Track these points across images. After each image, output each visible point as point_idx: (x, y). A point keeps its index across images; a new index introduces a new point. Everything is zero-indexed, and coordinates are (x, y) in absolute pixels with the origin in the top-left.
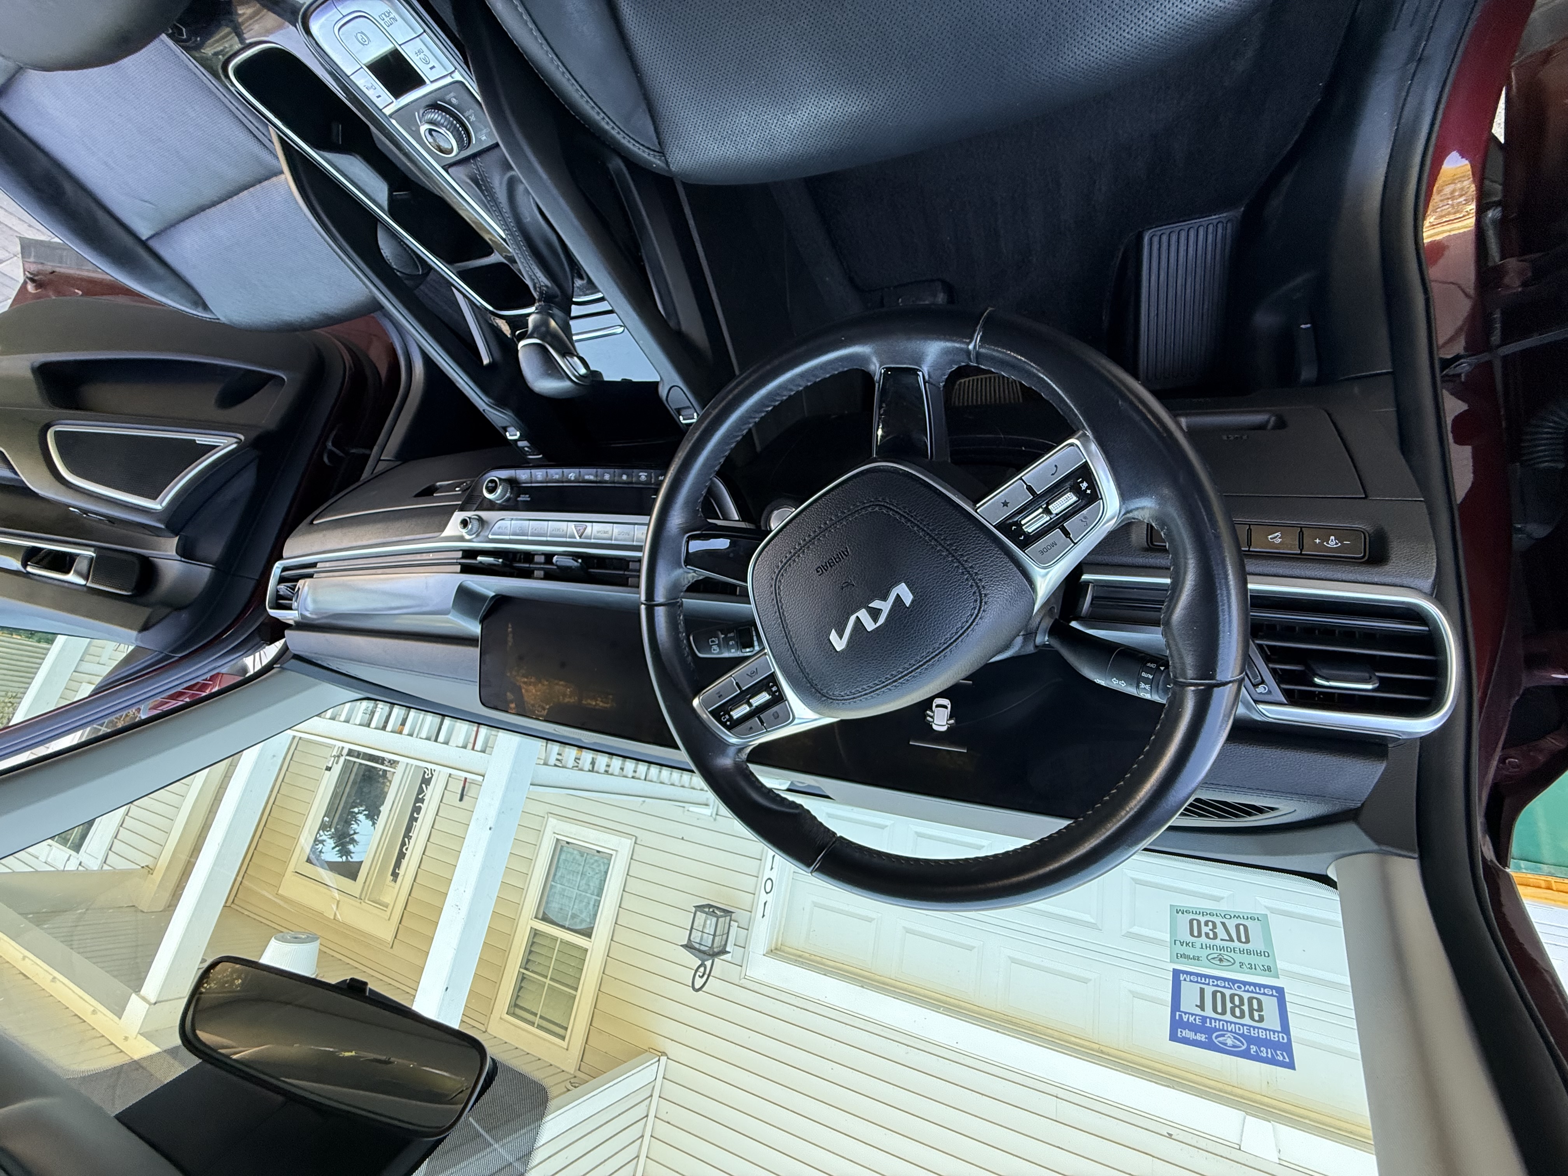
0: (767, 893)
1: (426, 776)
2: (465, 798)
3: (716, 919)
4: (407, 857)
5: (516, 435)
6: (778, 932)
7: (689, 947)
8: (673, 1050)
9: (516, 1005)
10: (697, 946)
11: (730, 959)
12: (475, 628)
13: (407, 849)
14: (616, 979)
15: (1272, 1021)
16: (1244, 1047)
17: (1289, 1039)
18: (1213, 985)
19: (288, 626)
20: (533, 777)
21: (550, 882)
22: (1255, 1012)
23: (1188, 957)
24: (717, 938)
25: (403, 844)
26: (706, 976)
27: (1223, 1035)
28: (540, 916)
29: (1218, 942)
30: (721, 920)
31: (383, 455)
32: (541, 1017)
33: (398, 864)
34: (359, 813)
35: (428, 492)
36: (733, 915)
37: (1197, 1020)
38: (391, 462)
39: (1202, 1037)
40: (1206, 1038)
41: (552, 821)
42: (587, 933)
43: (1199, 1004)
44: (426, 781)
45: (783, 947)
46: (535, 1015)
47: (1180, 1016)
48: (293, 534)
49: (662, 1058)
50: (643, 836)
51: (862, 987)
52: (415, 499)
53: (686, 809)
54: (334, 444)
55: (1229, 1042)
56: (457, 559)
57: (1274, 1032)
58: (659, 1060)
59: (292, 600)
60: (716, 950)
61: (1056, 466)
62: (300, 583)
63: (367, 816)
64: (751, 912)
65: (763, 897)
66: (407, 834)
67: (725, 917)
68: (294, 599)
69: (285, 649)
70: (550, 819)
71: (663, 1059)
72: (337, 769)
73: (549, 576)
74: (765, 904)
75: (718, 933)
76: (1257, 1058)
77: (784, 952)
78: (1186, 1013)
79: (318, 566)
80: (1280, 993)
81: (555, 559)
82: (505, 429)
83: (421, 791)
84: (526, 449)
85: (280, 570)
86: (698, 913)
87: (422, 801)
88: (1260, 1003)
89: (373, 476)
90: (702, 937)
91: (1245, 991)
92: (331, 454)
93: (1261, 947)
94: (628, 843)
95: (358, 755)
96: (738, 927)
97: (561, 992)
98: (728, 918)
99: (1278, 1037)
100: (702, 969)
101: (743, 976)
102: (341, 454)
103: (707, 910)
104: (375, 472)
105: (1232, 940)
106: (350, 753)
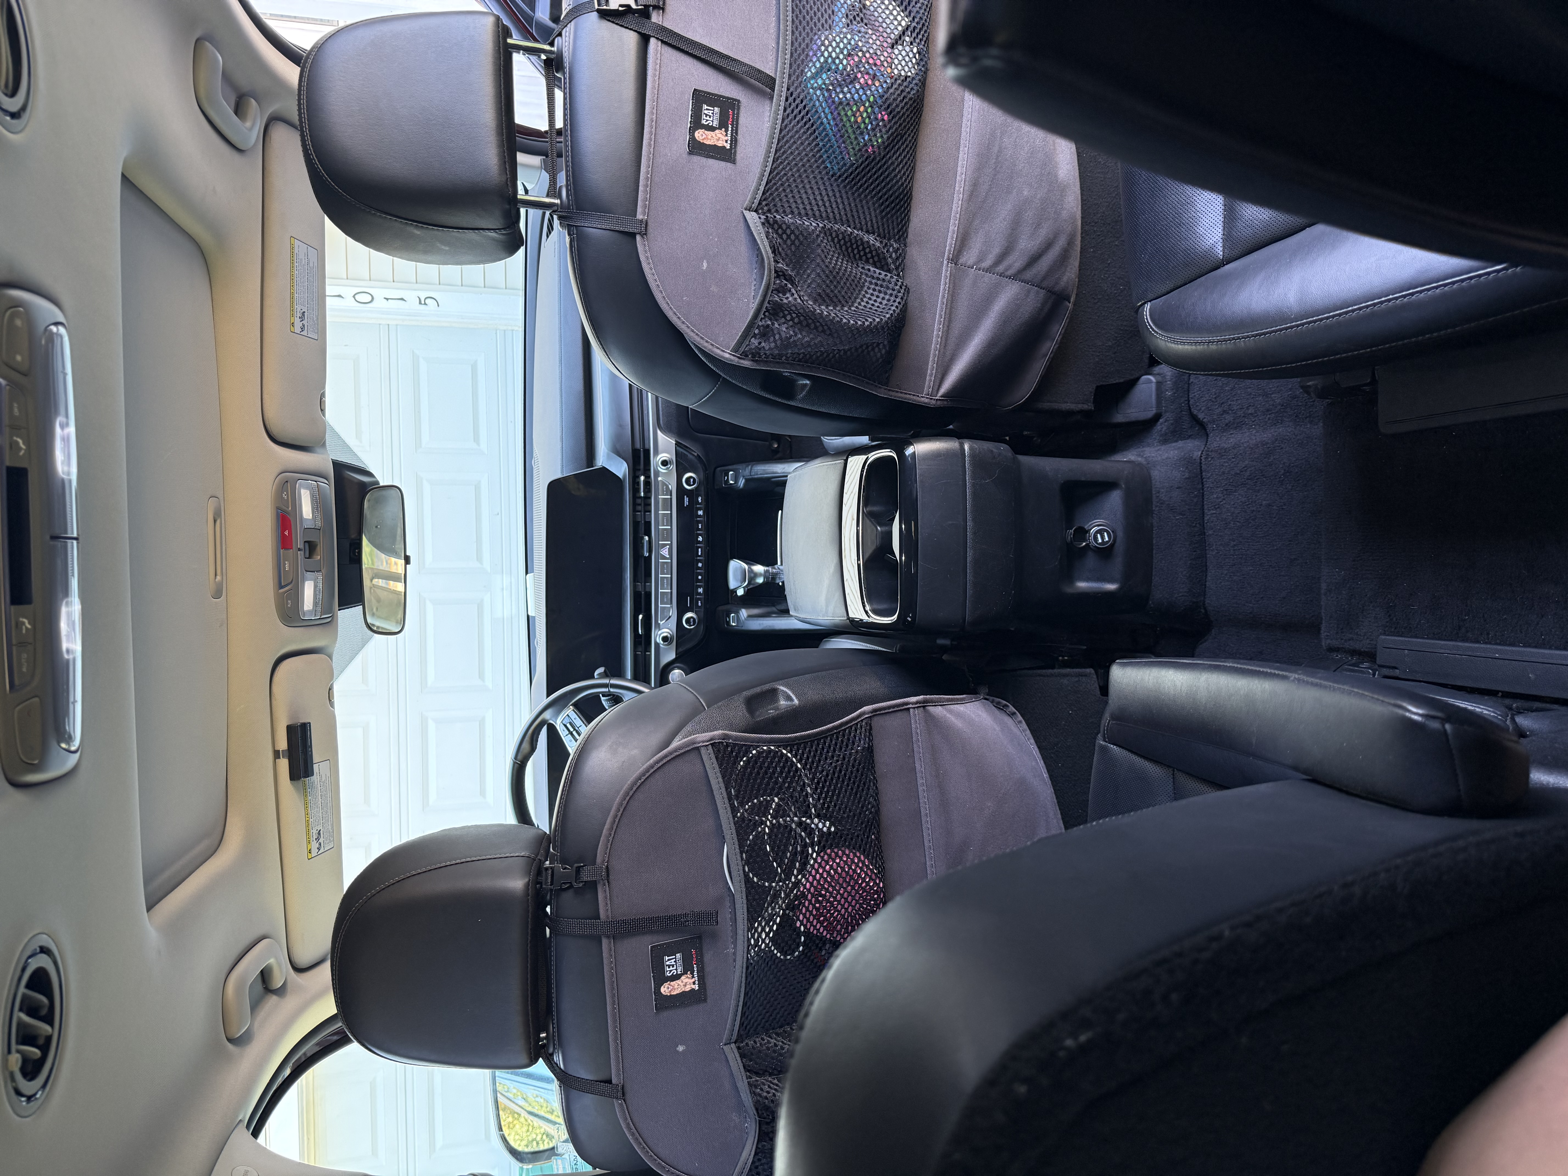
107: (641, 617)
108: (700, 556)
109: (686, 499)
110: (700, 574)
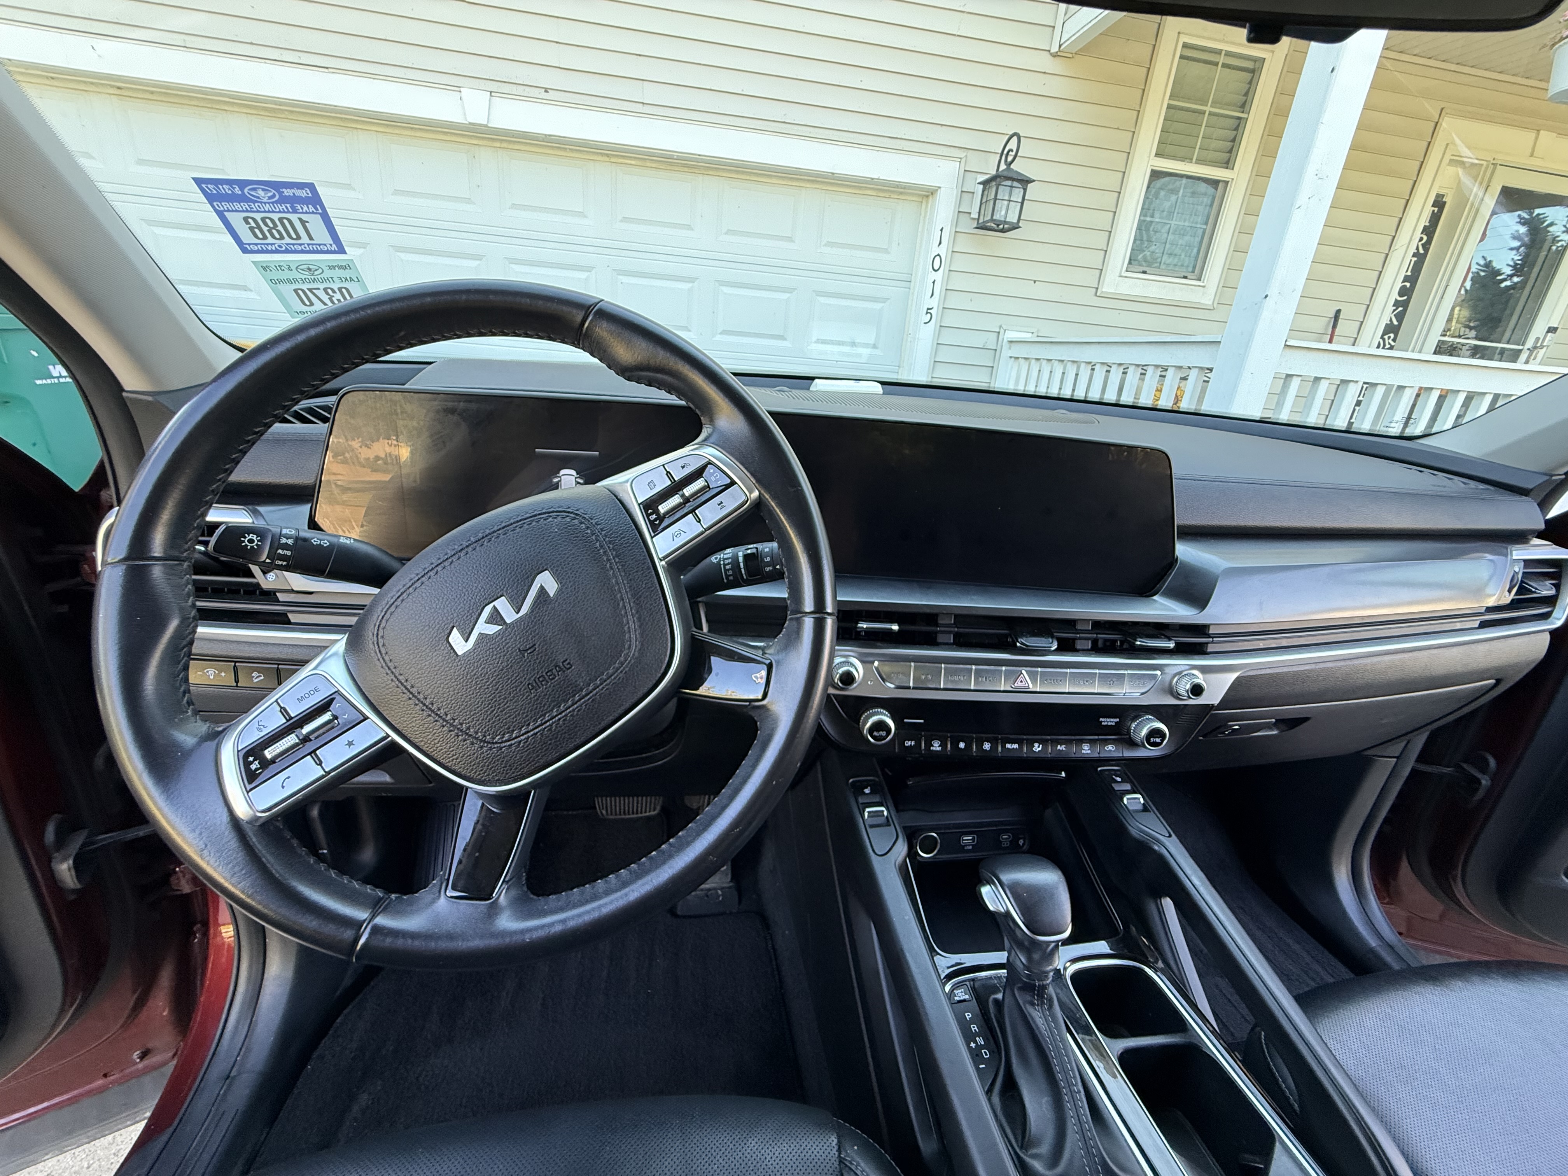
0: (938, 255)
1: (1392, 335)
2: (1332, 315)
3: (994, 218)
4: (1420, 228)
5: (1128, 799)
6: (925, 217)
7: (1025, 182)
8: (1045, 63)
9: (1253, 71)
10: (1015, 184)
11: (979, 176)
12: (1184, 551)
13: (1421, 239)
14: (1118, 129)
15: (236, 219)
16: (246, 190)
17: (213, 206)
18: (304, 244)
19: (1541, 535)
20: (1217, 351)
21: (1209, 228)
22: (255, 226)
23: (340, 267)
24: (993, 197)
25: (1426, 246)
26: (1005, 152)
27: (270, 198)
28: (1221, 185)
29: (322, 286)
30: (989, 218)
31: (1394, 763)
32: (1216, 64)
33: (1435, 219)
34: (1511, 276)
35: (1290, 723)
36: (975, 225)
37: (299, 208)
38: (1379, 754)
39: (287, 192)
40: (283, 192)
41: (1207, 301)
42: (1156, 175)
43: (307, 224)
44: (1392, 329)
45: (921, 200)
46: (1225, 66)
47: (317, 209)
48: (1537, 662)
49: (1057, 49)
50: (1088, 297)
51: (833, 174)
52: (1308, 716)
53: (1035, 334)
54: (1479, 782)
55: (261, 193)
56: (1213, 642)
57: (228, 211)
58: (1060, 46)
59: (1524, 573)
60: (994, 183)
61: (283, 787)
62: (1507, 599)
63: (1498, 273)
64: (956, 232)
65: (943, 251)
66: (1420, 258)
67: (984, 222)
68: (1520, 576)
69: (1545, 504)
70: (1210, 303)
71: (1055, 49)
72: (1538, 329)
73: (1070, 624)
74: (940, 243)
75: (992, 202)
76: (230, 182)
77: (919, 195)
78: (313, 213)
79: (1478, 622)
80: (244, 249)
81: (1055, 646)
82: (1145, 809)
83: (1400, 317)
84: (1119, 779)
85: (1554, 615)
86: (1015, 221)
87: (1397, 304)
88: (256, 236)
89: (1408, 737)
90: (1010, 195)
91: (274, 244)
92: (1484, 769)
93: (281, 287)
94: (1107, 288)
95: (1502, 355)
96: (970, 213)
97: (1189, 99)
98: (981, 221)
99: (223, 206)
100: (1010, 159)
101: (963, 161)
102: (1465, 766)
103: (1006, 226)
104: (1403, 744)
105: (310, 290)
106: (1514, 356)
107: (895, 627)
108: (1003, 746)
109: (1111, 721)
110: (968, 746)
